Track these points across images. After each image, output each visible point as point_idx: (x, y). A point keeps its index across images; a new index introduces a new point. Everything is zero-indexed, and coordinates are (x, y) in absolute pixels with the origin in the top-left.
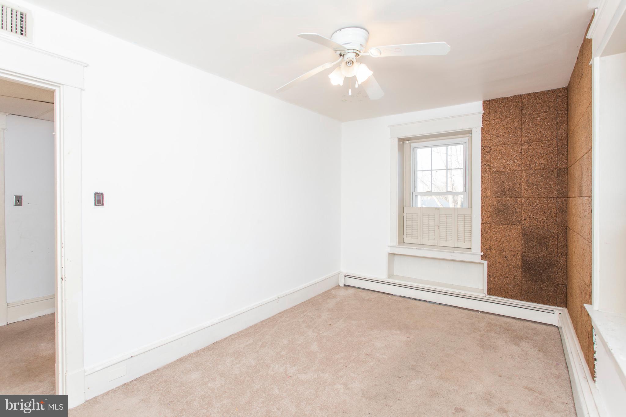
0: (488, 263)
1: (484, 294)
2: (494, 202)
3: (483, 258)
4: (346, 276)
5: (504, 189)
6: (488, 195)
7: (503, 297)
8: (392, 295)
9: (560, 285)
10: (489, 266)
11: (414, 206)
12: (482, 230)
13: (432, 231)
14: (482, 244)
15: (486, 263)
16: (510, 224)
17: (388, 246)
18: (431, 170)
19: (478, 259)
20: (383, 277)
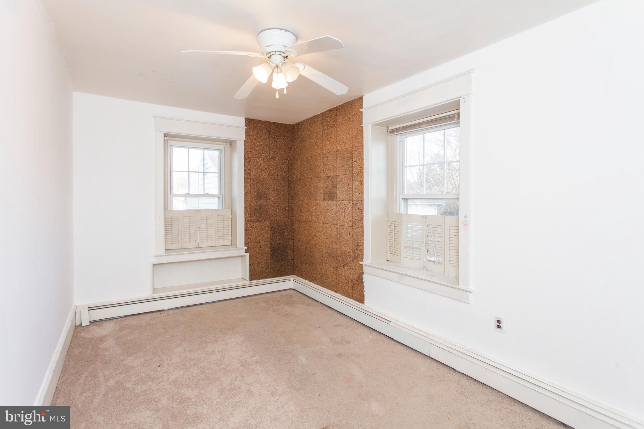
0: (249, 255)
1: (247, 282)
2: (253, 203)
3: (246, 251)
4: (90, 309)
5: (260, 193)
6: (249, 197)
7: (260, 279)
8: (162, 310)
9: (291, 260)
10: (250, 257)
11: (169, 209)
12: (245, 227)
13: (193, 234)
14: (246, 240)
15: (248, 254)
16: (264, 221)
17: (155, 256)
18: (189, 172)
19: (242, 253)
20: (148, 294)
